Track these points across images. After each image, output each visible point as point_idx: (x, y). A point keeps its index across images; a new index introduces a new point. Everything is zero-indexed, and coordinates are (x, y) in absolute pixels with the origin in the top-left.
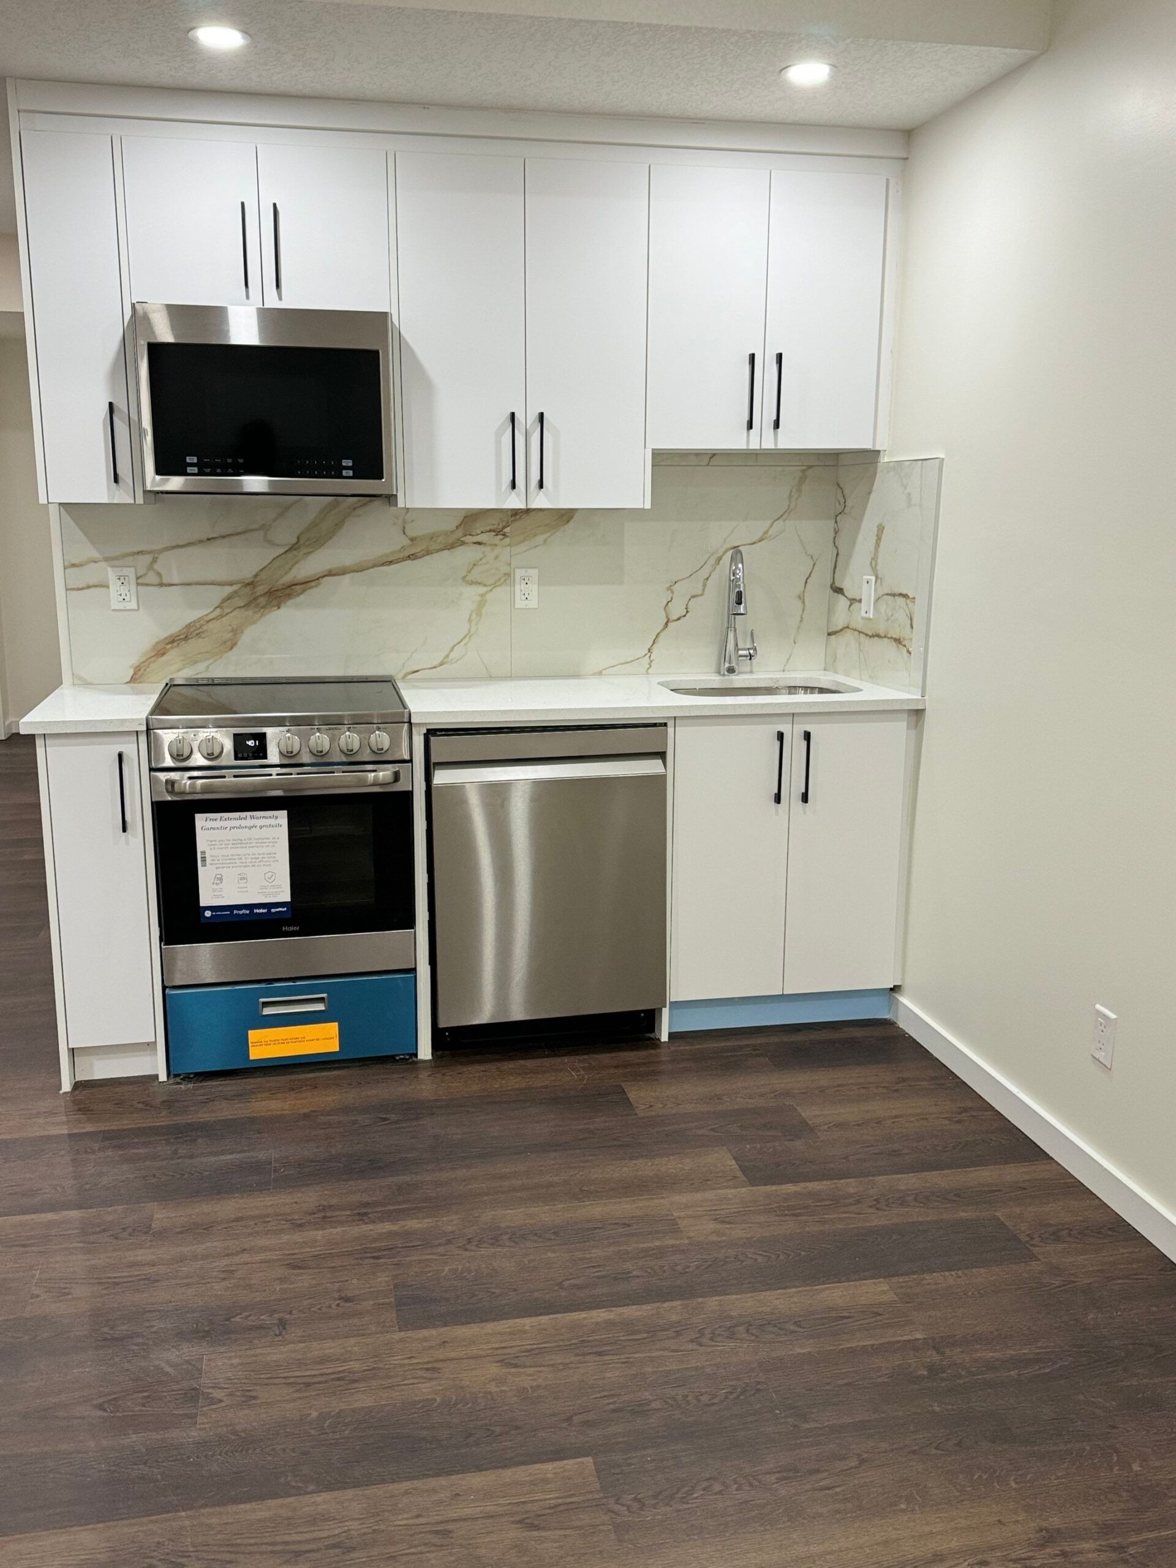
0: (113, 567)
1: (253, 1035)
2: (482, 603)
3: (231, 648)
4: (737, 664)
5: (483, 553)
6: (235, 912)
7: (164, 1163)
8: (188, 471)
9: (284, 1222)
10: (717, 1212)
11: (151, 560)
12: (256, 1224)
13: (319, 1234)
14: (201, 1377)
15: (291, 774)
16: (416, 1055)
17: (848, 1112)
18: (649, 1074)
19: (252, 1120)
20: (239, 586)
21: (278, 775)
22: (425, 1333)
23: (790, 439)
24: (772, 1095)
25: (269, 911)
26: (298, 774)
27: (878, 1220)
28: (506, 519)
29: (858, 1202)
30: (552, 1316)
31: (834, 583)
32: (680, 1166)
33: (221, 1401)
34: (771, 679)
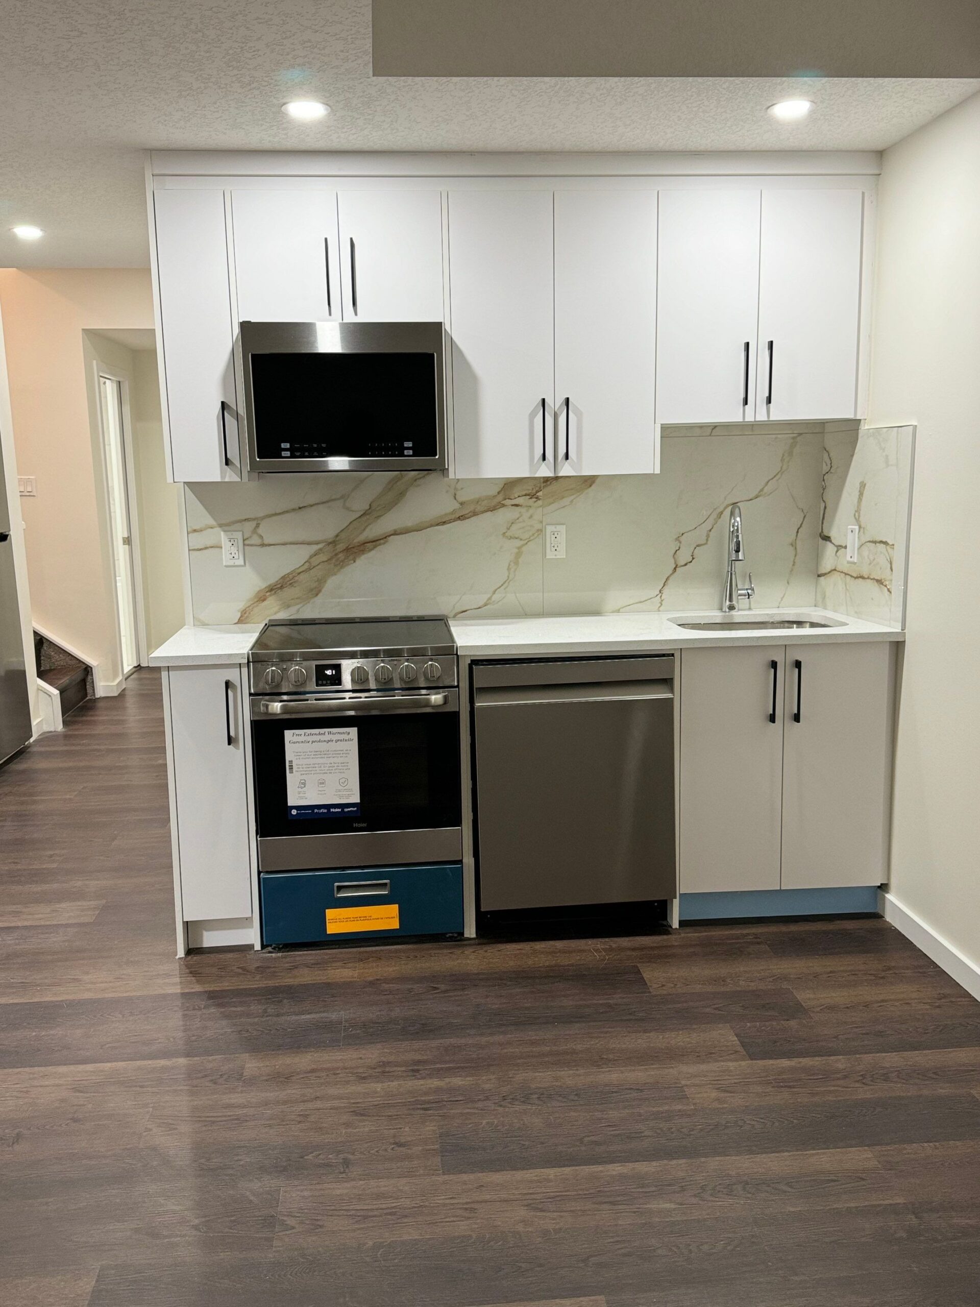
0: (224, 531)
1: (330, 913)
2: (519, 554)
3: (317, 595)
4: (738, 602)
5: (520, 512)
6: (316, 811)
7: (256, 1020)
8: (283, 455)
9: (350, 1075)
10: (719, 1082)
11: (255, 525)
12: (327, 1075)
13: (378, 1087)
14: (278, 1206)
15: (360, 698)
16: (463, 934)
17: (838, 996)
18: (662, 957)
19: (328, 985)
20: (324, 544)
21: (350, 698)
22: (465, 1177)
23: (780, 412)
24: (771, 979)
25: (343, 810)
26: (366, 697)
27: (864, 1093)
28: (538, 485)
29: (845, 1077)
30: (574, 1168)
31: (822, 532)
32: (688, 1040)
33: (293, 1228)
34: (767, 614)
